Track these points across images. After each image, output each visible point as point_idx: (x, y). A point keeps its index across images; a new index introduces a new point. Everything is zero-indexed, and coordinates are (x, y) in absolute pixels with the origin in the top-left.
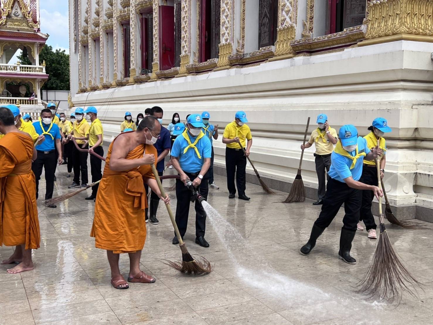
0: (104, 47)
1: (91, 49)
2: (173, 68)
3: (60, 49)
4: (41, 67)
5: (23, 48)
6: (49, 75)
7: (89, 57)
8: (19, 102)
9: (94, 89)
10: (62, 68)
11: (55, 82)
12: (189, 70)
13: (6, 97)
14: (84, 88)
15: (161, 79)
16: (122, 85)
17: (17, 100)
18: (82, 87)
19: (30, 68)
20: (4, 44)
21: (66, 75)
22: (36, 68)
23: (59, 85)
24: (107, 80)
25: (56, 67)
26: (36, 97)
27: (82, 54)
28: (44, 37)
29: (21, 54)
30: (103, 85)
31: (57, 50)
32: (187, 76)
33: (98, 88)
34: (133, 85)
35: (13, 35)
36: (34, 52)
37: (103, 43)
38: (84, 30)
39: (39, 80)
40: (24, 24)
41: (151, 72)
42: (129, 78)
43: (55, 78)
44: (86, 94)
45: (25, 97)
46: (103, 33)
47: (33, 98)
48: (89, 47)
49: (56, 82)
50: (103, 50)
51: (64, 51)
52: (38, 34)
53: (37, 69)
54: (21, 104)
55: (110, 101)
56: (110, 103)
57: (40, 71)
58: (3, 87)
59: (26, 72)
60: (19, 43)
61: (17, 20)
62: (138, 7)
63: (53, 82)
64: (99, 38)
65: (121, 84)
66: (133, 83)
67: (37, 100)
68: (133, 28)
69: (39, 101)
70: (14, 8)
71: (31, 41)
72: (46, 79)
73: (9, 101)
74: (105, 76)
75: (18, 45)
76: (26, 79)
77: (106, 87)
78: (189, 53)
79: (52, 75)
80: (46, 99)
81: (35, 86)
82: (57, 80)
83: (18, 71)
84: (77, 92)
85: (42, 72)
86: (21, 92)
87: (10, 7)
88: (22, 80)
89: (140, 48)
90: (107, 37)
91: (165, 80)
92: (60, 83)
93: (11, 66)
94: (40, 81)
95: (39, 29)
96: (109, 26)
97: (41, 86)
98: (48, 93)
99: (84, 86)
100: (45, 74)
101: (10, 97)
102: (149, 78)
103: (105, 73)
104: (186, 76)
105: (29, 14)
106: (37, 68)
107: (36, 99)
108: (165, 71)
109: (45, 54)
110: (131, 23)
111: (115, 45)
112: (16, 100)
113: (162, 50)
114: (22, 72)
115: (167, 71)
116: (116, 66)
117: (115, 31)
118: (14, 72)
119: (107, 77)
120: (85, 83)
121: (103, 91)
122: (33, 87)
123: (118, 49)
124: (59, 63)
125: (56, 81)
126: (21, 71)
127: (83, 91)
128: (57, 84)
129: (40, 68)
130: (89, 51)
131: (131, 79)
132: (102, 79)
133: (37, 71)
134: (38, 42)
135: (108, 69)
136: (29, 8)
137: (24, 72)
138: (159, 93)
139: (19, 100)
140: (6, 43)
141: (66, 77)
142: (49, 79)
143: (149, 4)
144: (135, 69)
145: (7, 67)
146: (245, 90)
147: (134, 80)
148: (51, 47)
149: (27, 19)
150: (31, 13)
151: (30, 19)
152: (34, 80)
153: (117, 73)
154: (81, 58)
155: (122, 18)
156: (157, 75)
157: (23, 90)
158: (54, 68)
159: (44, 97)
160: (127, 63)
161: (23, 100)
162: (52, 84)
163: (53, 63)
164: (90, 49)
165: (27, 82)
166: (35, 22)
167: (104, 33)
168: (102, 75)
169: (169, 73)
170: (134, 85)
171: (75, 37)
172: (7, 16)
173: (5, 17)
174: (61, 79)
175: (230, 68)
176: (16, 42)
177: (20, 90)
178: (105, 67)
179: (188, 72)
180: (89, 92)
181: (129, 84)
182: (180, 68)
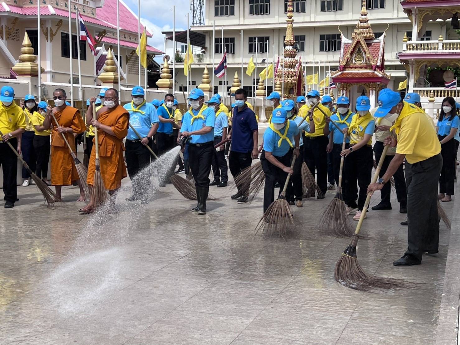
17: (432, 92)
20: (424, 13)
47: (455, 88)
54: (436, 96)
58: (418, 74)
59: (452, 51)
60: (444, 9)
75: (443, 12)
76: (452, 60)
83: (440, 50)
86: (446, 81)
88: (446, 62)
93: (429, 44)
101: (427, 87)
114: (445, 51)
118: (434, 51)
126: (443, 49)
137: (448, 51)
140: (427, 11)
145: (425, 45)
157: (448, 77)
161: (438, 91)
165: (452, 64)
176: (440, 9)
177: (444, 76)
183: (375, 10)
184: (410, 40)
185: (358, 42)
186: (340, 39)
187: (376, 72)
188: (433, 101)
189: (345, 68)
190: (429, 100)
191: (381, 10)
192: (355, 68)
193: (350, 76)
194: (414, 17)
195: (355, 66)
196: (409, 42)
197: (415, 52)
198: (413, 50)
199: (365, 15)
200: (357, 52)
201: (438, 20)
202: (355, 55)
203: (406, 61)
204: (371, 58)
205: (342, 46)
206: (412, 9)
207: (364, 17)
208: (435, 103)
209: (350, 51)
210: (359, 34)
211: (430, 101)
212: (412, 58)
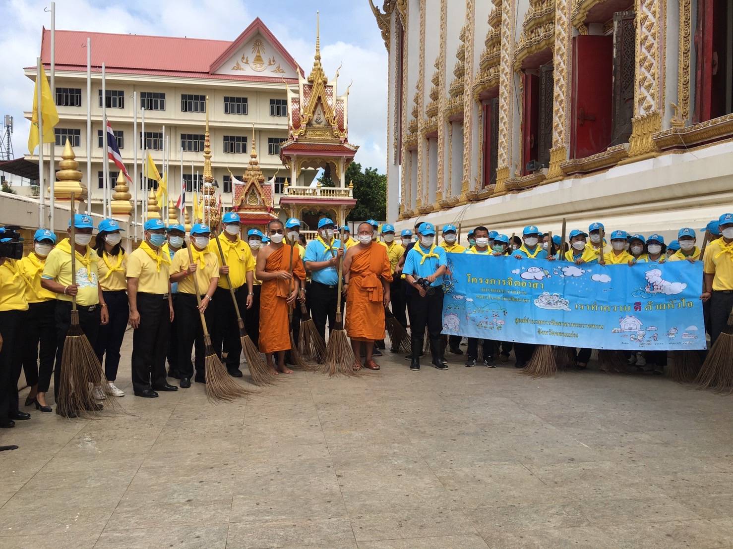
0: (445, 145)
1: (422, 152)
2: (613, 147)
3: (371, 168)
4: (347, 189)
5: (326, 165)
6: (356, 201)
7: (419, 165)
9: (426, 212)
10: (373, 193)
12: (663, 144)
14: (409, 213)
15: (573, 176)
16: (478, 200)
18: (405, 210)
19: (333, 191)
20: (302, 161)
21: (377, 201)
22: (340, 191)
23: (368, 214)
24: (448, 196)
25: (366, 191)
27: (406, 164)
28: (352, 148)
29: (322, 176)
30: (442, 203)
31: (367, 169)
32: (659, 157)
33: (433, 209)
34: (504, 195)
35: (313, 148)
36: (338, 170)
37: (443, 138)
38: (412, 126)
39: (344, 207)
40: (328, 133)
41: (547, 166)
42: (493, 185)
44: (413, 219)
46: (444, 123)
48: (419, 149)
50: (443, 150)
51: (376, 170)
52: (345, 145)
53: (342, 192)
57: (346, 195)
59: (328, 197)
60: (320, 159)
61: (319, 129)
62: (520, 55)
64: (437, 132)
65: (475, 198)
66: (504, 193)
68: (505, 98)
70: (316, 113)
71: (335, 155)
72: (353, 206)
74: (445, 190)
75: (319, 161)
76: (328, 206)
77: (447, 206)
78: (659, 109)
79: (360, 201)
81: (338, 215)
82: (366, 208)
83: (319, 196)
84: (398, 219)
85: (348, 196)
87: (311, 111)
88: (323, 207)
89: (521, 129)
90: (450, 129)
91: (583, 177)
92: (370, 212)
93: (310, 190)
95: (346, 139)
96: (457, 108)
97: (346, 215)
98: (354, 224)
99: (408, 210)
100: (353, 198)
101: (307, 230)
102: (542, 179)
103: (446, 185)
104: (653, 157)
105: (334, 119)
108: (583, 159)
109: (352, 174)
110: (502, 89)
111: (468, 135)
113: (578, 119)
114: (322, 197)
115: (588, 158)
116: (467, 170)
117: (468, 114)
118: (312, 197)
119: (449, 191)
120: (410, 205)
121: (441, 213)
122: (336, 217)
123: (472, 141)
124: (369, 186)
126: (321, 195)
127: (407, 217)
128: (366, 213)
129: (346, 191)
130: (419, 156)
131: (499, 185)
132: (439, 194)
133: (342, 195)
134: (344, 155)
135: (451, 179)
136: (334, 112)
137: (326, 197)
138: (573, 200)
140: (304, 159)
142: (357, 207)
143: (546, 44)
144: (507, 168)
145: (305, 190)
147: (506, 186)
148: (359, 165)
149: (331, 126)
150: (336, 119)
151: (336, 126)
152: (338, 207)
153: (469, 180)
154: (405, 169)
155: (483, 86)
156: (564, 169)
158: (363, 193)
160: (489, 161)
162: (360, 213)
163: (362, 185)
164: (420, 153)
165: (329, 210)
166: (342, 130)
167: (446, 123)
168: (439, 188)
169: (594, 162)
170: (507, 195)
171: (396, 141)
172: (307, 124)
173: (305, 125)
176: (317, 157)
178: (445, 175)
179: (658, 149)
180: (417, 218)
181: (494, 195)
182: (630, 146)
183: (237, 155)
184: (290, 185)
185: (253, 184)
186: (231, 180)
187: (271, 214)
189: (239, 208)
191: (243, 155)
192: (250, 209)
193: (246, 217)
194: (293, 164)
195: (249, 207)
196: (289, 187)
197: (295, 196)
198: (294, 194)
199: (255, 158)
200: (251, 194)
201: (310, 168)
202: (249, 197)
203: (287, 205)
204: (265, 200)
205: (233, 186)
206: (291, 156)
207: (254, 159)
209: (245, 192)
210: (253, 176)
212: (294, 202)
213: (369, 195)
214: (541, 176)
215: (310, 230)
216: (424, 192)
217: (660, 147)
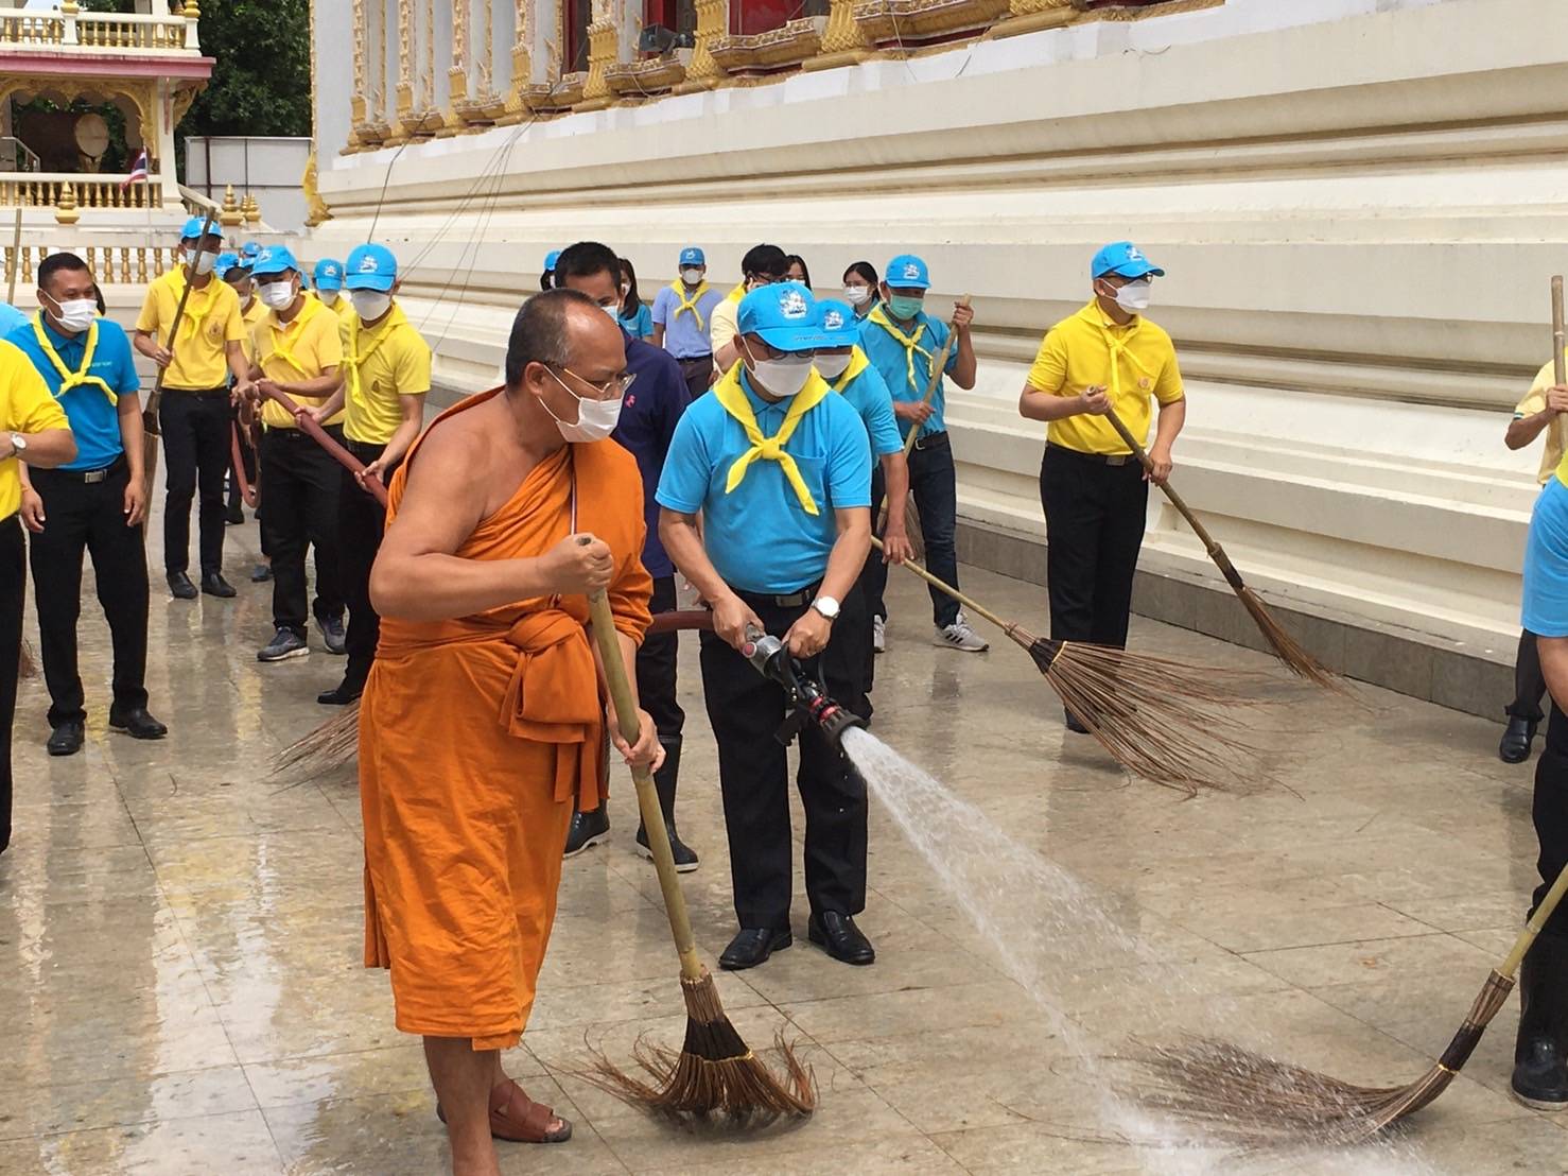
2: (796, 23)
4: (178, 19)
6: (214, 60)
8: (76, 194)
9: (422, 131)
10: (283, 26)
11: (247, 93)
12: (872, 31)
13: (13, 171)
14: (378, 129)
15: (734, 80)
16: (552, 111)
17: (66, 188)
18: (368, 118)
19: (125, 27)
22: (153, 26)
23: (268, 107)
24: (484, 87)
25: (253, 18)
26: (156, 169)
30: (462, 109)
32: (864, 64)
33: (442, 126)
34: (603, 108)
39: (168, 86)
41: (691, 43)
42: (582, 74)
43: (247, 75)
44: (383, 155)
45: (106, 168)
47: (142, 176)
49: (254, 96)
53: (160, 33)
54: (82, 204)
55: (495, 191)
56: (491, 200)
57: (173, 42)
59: (108, 50)
63: (240, 93)
65: (546, 106)
67: (159, 185)
69: (171, 188)
72: (203, 79)
73: (28, 193)
74: (474, 68)
76: (109, 81)
77: (478, 120)
79: (234, 59)
80: (205, 183)
81: (149, 117)
82: (258, 82)
83: (70, 44)
84: (344, 146)
85: (183, 47)
86: (84, 148)
88: (89, 85)
91: (758, 83)
92: (272, 99)
93: (33, 20)
94: (173, 91)
97: (176, 113)
98: (211, 148)
99: (377, 117)
100: (199, 54)
101: (31, 171)
102: (680, 75)
103: (476, 50)
104: (854, 63)
106: (160, 27)
107: (152, 179)
108: (756, 37)
112: (58, 186)
114: (86, 49)
115: (763, 36)
116: (522, 15)
118: (48, 47)
119: (485, 71)
120: (380, 101)
121: (464, 143)
122: (139, 123)
125: (254, 90)
126: (80, 43)
127: (372, 140)
128: (258, 105)
129: (172, 27)
131: (593, 80)
132: (458, 79)
133: (160, 42)
135: (489, 31)
137: (96, 50)
138: (724, 149)
139: (71, 185)
141: (300, 68)
142: (219, 81)
144: (611, 29)
145: (15, 22)
146: (1145, 133)
147: (609, 82)
152: (146, 84)
153: (529, 49)
156: (717, 56)
157: (92, 138)
158: (244, 25)
159: (195, 173)
161: (93, 186)
162: (234, 106)
165: (111, 96)
168: (457, 59)
169: (775, 49)
170: (609, 110)
174: (277, 78)
175: (1073, 20)
177: (78, 134)
178: (472, 19)
179: (867, 43)
180: (398, 148)
181: (584, 104)
182: (827, 23)
188: (71, 221)
190: (58, 219)
208: (81, 229)
211: (62, 221)
213: (268, 35)
214: (674, 68)
215: (43, 170)
216: (421, 65)
217: (874, 38)
